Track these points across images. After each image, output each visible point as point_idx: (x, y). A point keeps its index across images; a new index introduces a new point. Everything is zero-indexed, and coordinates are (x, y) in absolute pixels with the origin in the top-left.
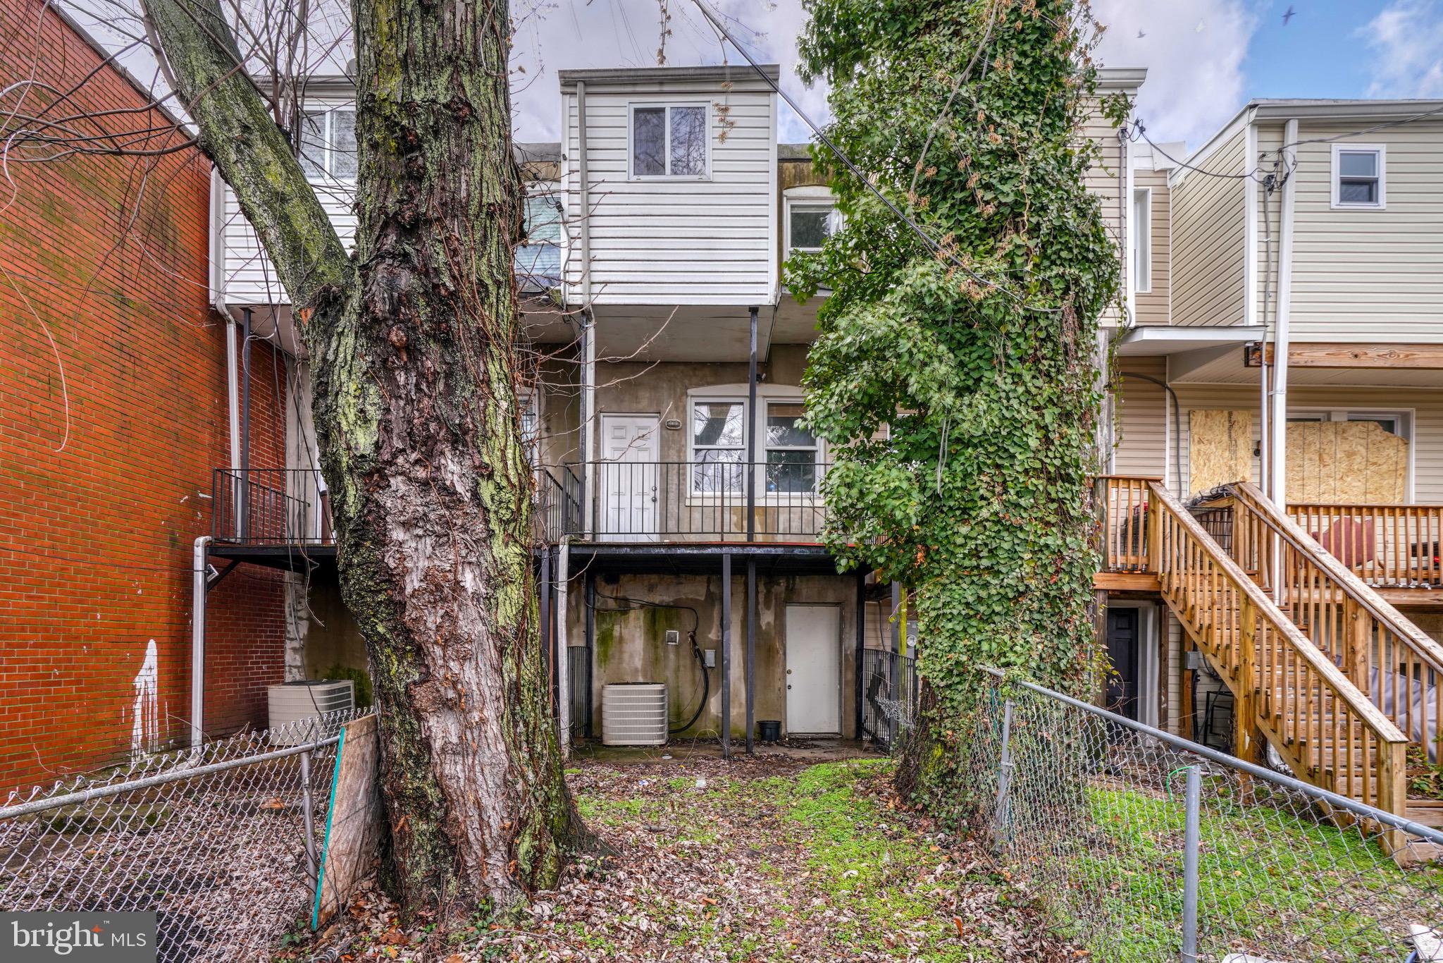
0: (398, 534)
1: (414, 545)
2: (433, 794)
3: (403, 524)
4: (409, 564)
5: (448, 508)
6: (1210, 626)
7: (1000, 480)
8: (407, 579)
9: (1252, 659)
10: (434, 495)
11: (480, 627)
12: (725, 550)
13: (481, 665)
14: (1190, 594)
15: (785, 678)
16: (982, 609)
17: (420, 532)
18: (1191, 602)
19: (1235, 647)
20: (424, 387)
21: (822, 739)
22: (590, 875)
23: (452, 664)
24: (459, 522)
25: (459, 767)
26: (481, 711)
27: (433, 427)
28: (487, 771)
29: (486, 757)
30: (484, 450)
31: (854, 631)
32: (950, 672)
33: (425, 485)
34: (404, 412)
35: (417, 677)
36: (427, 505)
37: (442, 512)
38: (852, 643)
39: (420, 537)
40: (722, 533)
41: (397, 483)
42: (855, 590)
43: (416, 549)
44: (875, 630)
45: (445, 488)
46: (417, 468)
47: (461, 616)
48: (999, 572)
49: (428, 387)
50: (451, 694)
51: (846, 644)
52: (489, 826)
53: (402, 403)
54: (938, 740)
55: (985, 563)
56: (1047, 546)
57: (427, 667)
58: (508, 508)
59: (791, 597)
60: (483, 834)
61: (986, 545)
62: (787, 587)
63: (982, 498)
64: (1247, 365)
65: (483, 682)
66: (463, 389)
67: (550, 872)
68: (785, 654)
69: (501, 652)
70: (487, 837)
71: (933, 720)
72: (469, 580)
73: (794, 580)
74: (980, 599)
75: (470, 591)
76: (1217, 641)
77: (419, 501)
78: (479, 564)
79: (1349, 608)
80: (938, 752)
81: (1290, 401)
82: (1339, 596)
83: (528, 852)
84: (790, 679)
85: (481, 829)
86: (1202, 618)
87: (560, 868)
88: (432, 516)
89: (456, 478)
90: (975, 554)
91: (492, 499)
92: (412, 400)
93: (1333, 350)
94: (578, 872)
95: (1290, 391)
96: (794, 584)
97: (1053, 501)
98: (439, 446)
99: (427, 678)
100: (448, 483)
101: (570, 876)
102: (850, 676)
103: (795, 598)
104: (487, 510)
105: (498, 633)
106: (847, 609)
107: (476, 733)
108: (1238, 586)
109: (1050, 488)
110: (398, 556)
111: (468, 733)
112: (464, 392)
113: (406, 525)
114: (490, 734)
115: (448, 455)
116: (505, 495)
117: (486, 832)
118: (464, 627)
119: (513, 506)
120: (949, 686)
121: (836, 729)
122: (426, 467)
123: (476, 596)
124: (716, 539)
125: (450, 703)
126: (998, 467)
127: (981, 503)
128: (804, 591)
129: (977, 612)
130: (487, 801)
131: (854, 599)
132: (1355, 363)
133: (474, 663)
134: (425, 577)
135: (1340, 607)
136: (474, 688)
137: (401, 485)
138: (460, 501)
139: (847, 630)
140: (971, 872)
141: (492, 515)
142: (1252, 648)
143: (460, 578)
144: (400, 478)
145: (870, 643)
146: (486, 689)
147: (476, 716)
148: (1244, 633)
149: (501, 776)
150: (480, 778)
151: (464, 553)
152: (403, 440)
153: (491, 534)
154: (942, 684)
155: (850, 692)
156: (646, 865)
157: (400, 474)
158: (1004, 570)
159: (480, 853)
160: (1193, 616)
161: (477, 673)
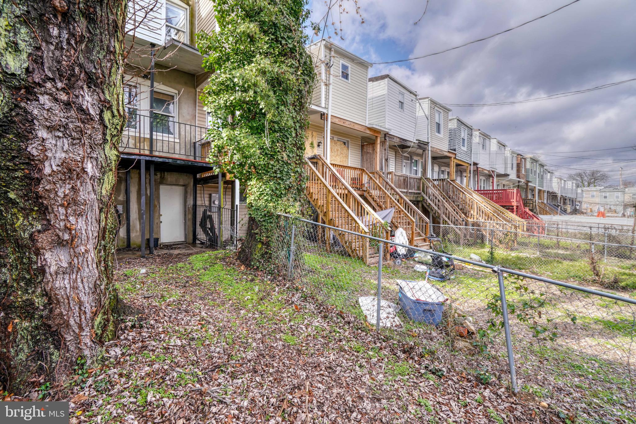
0: (42, 133)
1: (54, 142)
2: (39, 302)
3: (48, 128)
4: (49, 154)
5: (83, 122)
6: (317, 199)
7: (284, 146)
8: (47, 164)
9: (330, 209)
10: (73, 113)
11: (93, 196)
12: (142, 158)
13: (89, 218)
14: (311, 189)
15: (159, 218)
16: (277, 192)
17: (60, 134)
18: (311, 191)
19: (325, 206)
20: (73, 42)
21: (178, 244)
22: (133, 327)
23: (71, 218)
24: (89, 132)
25: (66, 282)
26: (86, 246)
27: (77, 70)
28: (85, 280)
29: (86, 272)
30: (106, 92)
31: (192, 198)
32: (265, 215)
33: (68, 105)
34: (53, 54)
35: (39, 227)
36: (67, 118)
37: (79, 124)
38: (190, 202)
39: (59, 137)
40: (140, 149)
41: (44, 99)
42: (192, 180)
43: (56, 145)
44: (201, 197)
45: (83, 110)
46: (62, 93)
47: (81, 190)
48: (283, 179)
49: (76, 44)
50: (66, 237)
51: (188, 203)
52: (85, 313)
53: (52, 48)
54: (259, 241)
55: (279, 175)
56: (297, 171)
57: (49, 221)
58: (116, 128)
59: (162, 181)
60: (80, 320)
61: (279, 169)
62: (161, 177)
63: (279, 151)
64: (321, 119)
65: (89, 229)
66: (98, 52)
67: (111, 331)
68: (160, 207)
69: (101, 210)
70: (83, 319)
71: (257, 234)
72: (89, 167)
73: (164, 174)
74: (276, 189)
75: (90, 174)
76: (319, 204)
77: (62, 114)
78: (97, 159)
79: (349, 195)
80: (260, 246)
81: (331, 133)
82: (346, 192)
83: (100, 323)
84: (162, 219)
85: (80, 316)
86: (315, 197)
87: (116, 327)
88: (71, 126)
89: (89, 105)
90: (275, 172)
91: (109, 122)
92: (62, 48)
93: (339, 120)
94: (126, 327)
95: (331, 130)
96: (164, 175)
97: (298, 156)
98: (80, 83)
99: (48, 227)
100: (84, 107)
101: (122, 329)
102: (190, 216)
103: (164, 182)
104: (105, 127)
105: (101, 199)
106: (189, 188)
107: (81, 259)
108: (326, 187)
109: (298, 152)
110: (40, 148)
111: (75, 260)
112: (98, 55)
113: (50, 129)
114: (90, 259)
115: (86, 89)
116: (116, 121)
117: (83, 317)
118: (82, 196)
119: (119, 127)
120: (264, 221)
121: (183, 240)
122: (67, 94)
123: (92, 178)
124: (137, 151)
125: (65, 243)
126: (283, 141)
127: (278, 154)
128: (169, 179)
129: (276, 193)
130: (84, 298)
131: (192, 184)
132: (343, 125)
133: (84, 217)
134: (62, 164)
135: (346, 195)
136: (84, 232)
137: (47, 102)
138: (92, 119)
139: (189, 197)
140: (288, 288)
141: (108, 131)
142: (330, 206)
143: (85, 166)
144: (46, 97)
145: (199, 203)
146: (90, 232)
147: (83, 249)
148: (327, 201)
149: (93, 283)
150: (81, 286)
151: (89, 151)
152: (53, 72)
153: (105, 141)
154: (262, 220)
155: (190, 223)
156: (161, 314)
157: (47, 94)
158: (285, 179)
159: (77, 331)
160: (312, 196)
161: (86, 223)
